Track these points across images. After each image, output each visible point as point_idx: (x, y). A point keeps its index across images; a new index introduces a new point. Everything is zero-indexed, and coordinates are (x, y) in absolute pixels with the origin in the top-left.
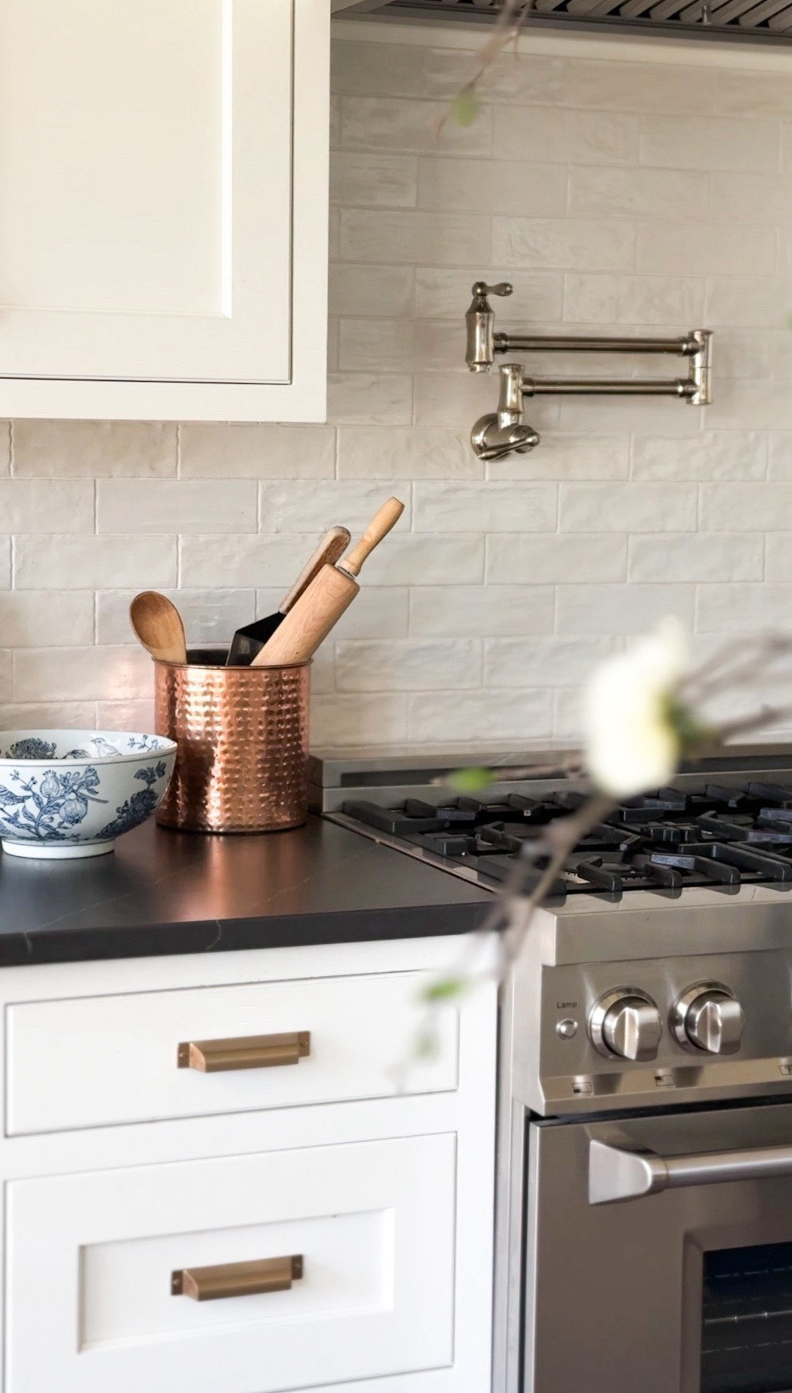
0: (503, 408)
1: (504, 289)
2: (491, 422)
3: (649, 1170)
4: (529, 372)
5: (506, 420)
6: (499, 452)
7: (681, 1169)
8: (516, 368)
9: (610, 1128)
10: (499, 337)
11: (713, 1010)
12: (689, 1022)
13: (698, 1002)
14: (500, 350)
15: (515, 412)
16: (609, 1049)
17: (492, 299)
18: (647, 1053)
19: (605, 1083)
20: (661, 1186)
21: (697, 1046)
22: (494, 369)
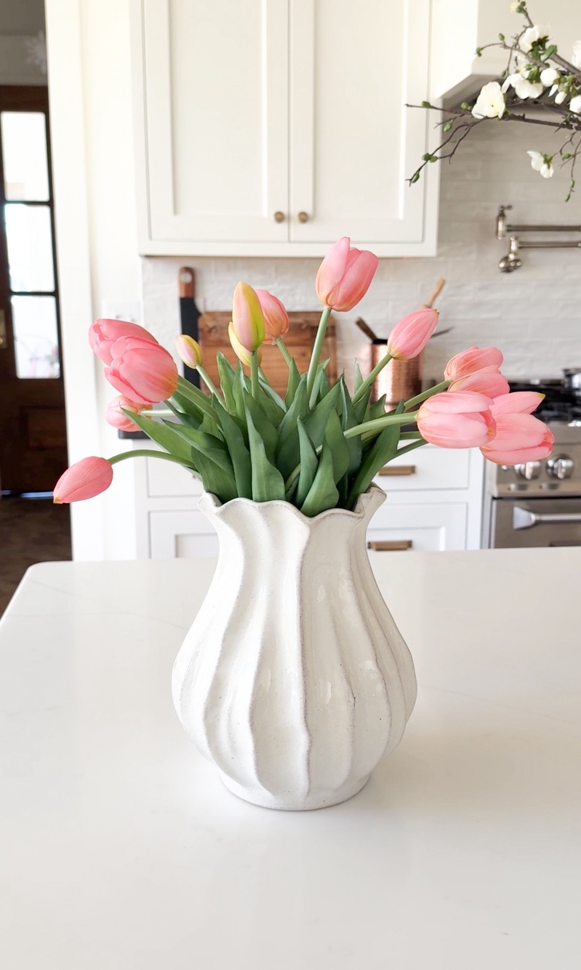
0: (510, 252)
1: (509, 207)
2: (506, 259)
3: (534, 517)
4: (523, 239)
5: (512, 257)
6: (508, 270)
7: (545, 518)
8: (516, 239)
9: (523, 503)
10: (509, 226)
11: (561, 463)
12: (553, 468)
13: (556, 461)
14: (509, 231)
15: (515, 254)
16: (521, 475)
17: (507, 212)
18: (535, 477)
19: (522, 487)
20: (537, 523)
21: (555, 476)
22: (507, 238)
